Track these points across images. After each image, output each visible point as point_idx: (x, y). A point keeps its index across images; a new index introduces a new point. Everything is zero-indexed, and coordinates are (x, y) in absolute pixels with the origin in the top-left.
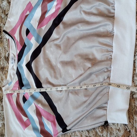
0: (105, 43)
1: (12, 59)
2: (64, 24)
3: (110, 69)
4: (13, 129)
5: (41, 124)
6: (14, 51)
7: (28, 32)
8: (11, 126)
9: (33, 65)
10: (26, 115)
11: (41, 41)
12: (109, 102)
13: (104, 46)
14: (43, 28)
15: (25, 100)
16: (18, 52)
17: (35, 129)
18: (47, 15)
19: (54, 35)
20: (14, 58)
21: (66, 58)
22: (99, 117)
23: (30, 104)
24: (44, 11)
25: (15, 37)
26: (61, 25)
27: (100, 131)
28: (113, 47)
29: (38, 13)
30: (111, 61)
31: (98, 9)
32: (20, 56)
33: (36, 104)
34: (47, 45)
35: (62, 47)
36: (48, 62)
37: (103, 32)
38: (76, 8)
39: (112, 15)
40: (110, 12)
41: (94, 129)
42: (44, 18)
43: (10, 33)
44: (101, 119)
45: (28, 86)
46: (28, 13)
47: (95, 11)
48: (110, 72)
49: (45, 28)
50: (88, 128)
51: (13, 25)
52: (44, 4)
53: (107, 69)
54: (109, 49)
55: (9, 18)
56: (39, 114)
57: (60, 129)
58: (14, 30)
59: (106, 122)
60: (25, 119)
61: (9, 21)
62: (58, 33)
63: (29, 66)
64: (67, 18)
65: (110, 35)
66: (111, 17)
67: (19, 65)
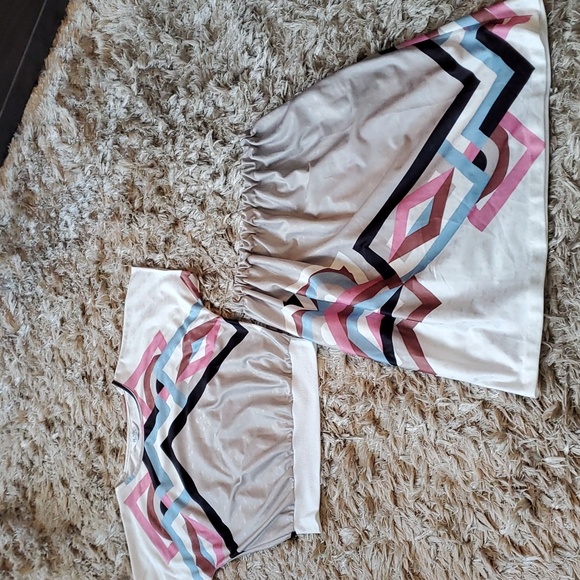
1: (133, 432)
2: (221, 377)
4: (146, 565)
5: (196, 546)
6: (136, 419)
7: (160, 386)
8: (142, 559)
9: (174, 445)
10: (168, 537)
11: (185, 402)
12: (296, 503)
14: (188, 380)
15: (164, 509)
16: (145, 420)
17: (187, 559)
18: (193, 360)
19: (207, 395)
20: (137, 431)
21: (229, 434)
22: (284, 527)
23: (174, 516)
24: (187, 353)
25: (135, 392)
26: (216, 379)
27: (287, 548)
28: (293, 420)
29: (177, 354)
31: (269, 362)
32: (149, 427)
33: (185, 514)
34: (197, 410)
36: (198, 439)
38: (238, 356)
39: (289, 372)
40: (286, 368)
41: (279, 545)
42: (188, 363)
43: (127, 386)
44: (286, 529)
45: (170, 484)
46: (158, 352)
47: (264, 364)
48: (293, 458)
49: (191, 382)
50: (271, 545)
51: (132, 370)
52: (186, 343)
54: (289, 422)
55: (122, 357)
56: (191, 530)
57: (226, 551)
58: (133, 379)
59: (294, 534)
60: (167, 543)
61: (122, 363)
62: (213, 393)
63: (166, 446)
64: (225, 367)
65: (286, 402)
66: (287, 374)
67: (148, 444)
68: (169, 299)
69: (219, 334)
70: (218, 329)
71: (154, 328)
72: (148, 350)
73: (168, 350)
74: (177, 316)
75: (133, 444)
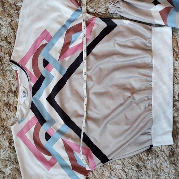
0: (144, 73)
2: (95, 55)
3: (150, 97)
4: (31, 172)
7: (46, 63)
9: (56, 99)
10: (49, 154)
11: (64, 72)
12: (152, 128)
13: (144, 77)
14: (67, 59)
16: (33, 85)
18: (71, 46)
20: (26, 92)
25: (26, 68)
27: (146, 155)
28: (152, 77)
30: (152, 90)
31: (133, 43)
32: (35, 89)
33: (65, 139)
35: (94, 79)
37: (141, 64)
39: (149, 48)
40: (147, 46)
41: (137, 155)
42: (68, 48)
43: (20, 64)
44: (146, 143)
45: (52, 122)
46: (45, 42)
47: (130, 44)
48: (151, 100)
49: (69, 60)
50: (130, 155)
52: (68, 35)
53: (147, 97)
54: (149, 79)
59: (152, 146)
60: (48, 158)
61: (16, 50)
65: (149, 67)
66: (148, 50)
67: (35, 99)
68: (54, 9)
69: (94, 28)
70: (93, 25)
71: (41, 28)
72: (36, 42)
73: (53, 41)
74: (60, 20)
75: (23, 100)
